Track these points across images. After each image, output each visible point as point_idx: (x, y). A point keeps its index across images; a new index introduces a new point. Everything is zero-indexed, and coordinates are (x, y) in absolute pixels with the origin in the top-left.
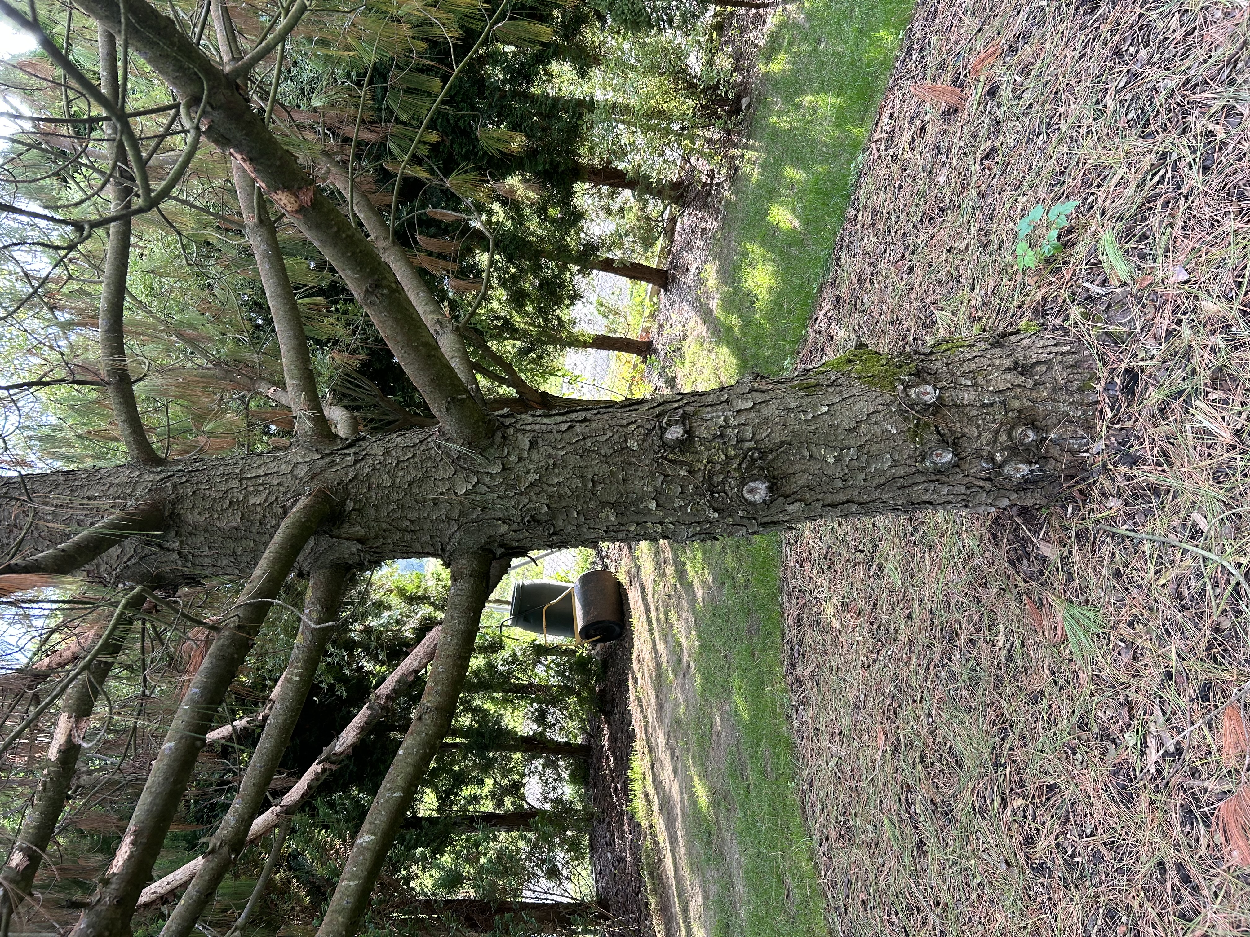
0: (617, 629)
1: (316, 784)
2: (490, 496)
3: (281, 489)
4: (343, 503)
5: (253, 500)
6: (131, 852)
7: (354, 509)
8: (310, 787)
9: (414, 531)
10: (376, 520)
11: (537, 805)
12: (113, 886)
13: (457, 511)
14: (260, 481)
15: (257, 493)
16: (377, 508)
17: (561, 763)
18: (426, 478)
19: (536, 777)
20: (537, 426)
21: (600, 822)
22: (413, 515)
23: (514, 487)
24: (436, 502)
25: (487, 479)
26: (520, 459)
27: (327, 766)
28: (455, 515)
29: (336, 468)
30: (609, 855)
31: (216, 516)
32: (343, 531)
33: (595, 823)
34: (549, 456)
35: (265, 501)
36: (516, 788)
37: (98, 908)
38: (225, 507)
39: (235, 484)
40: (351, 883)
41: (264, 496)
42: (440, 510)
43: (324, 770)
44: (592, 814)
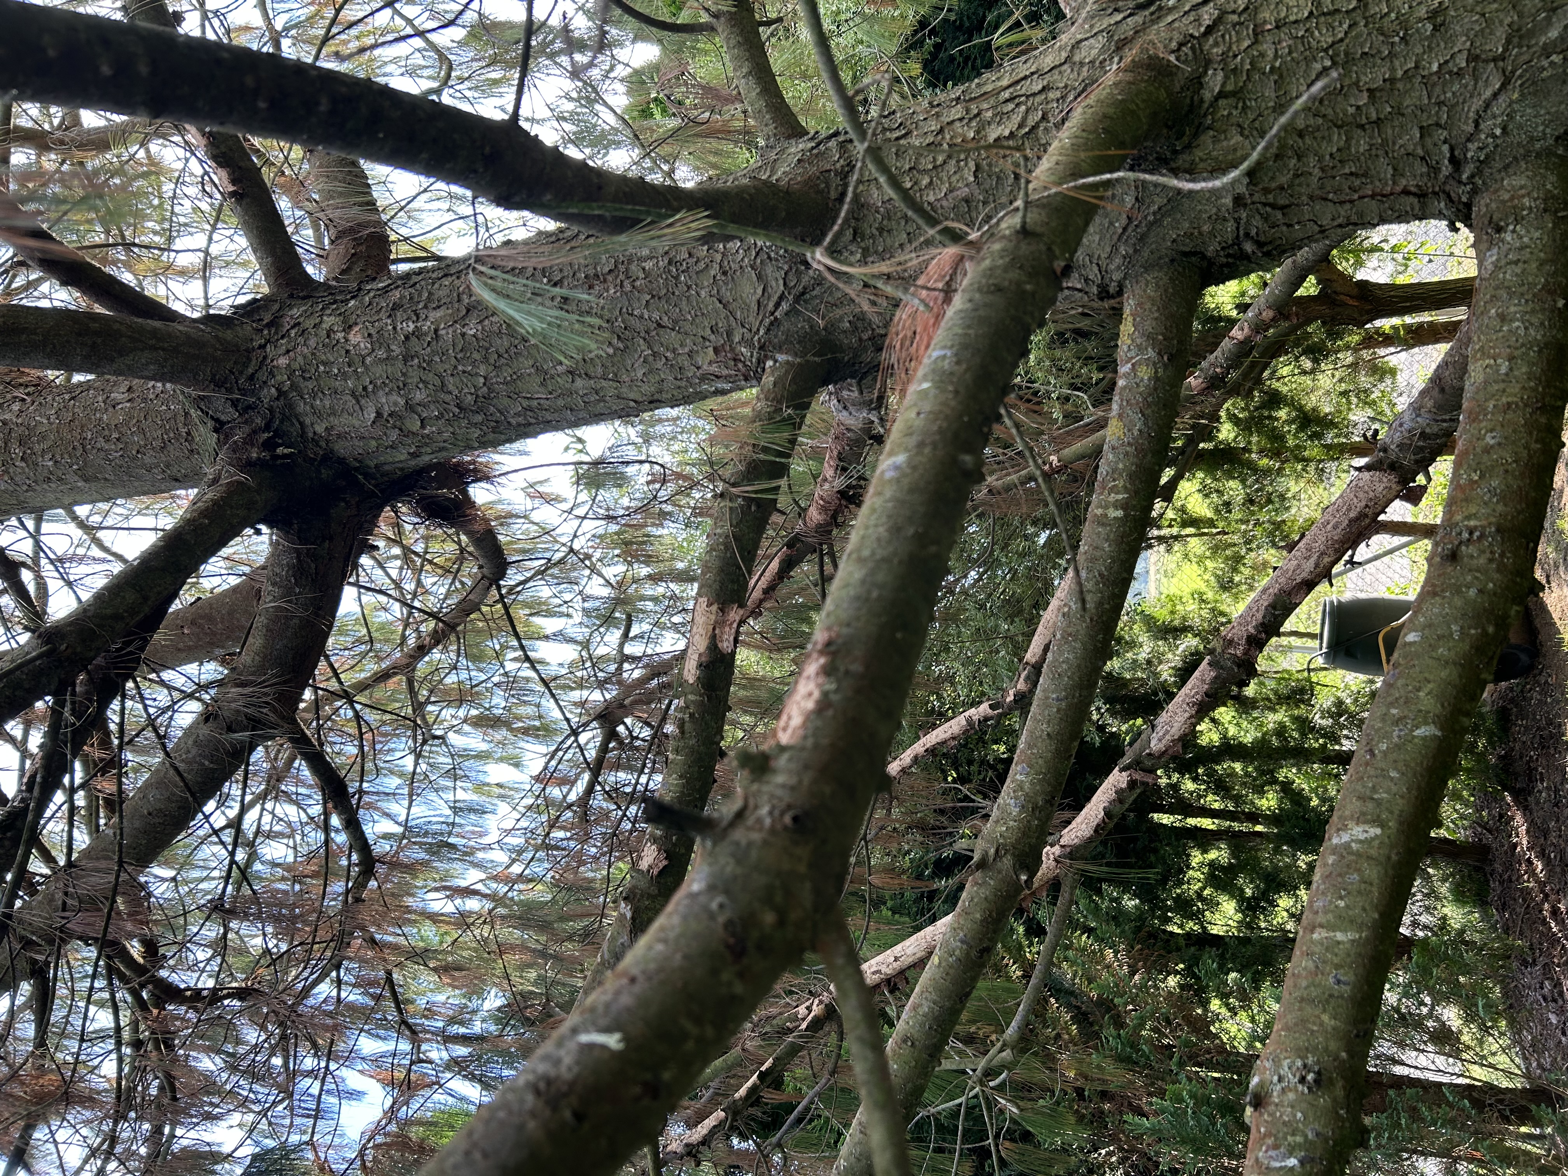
0: (1524, 658)
4: (1197, 82)
5: (995, 132)
7: (1222, 95)
8: (1108, 813)
11: (1405, 932)
14: (1006, 95)
15: (1001, 117)
21: (1525, 963)
22: (1375, 75)
27: (1138, 776)
28: (1496, 43)
30: (1553, 1019)
31: (925, 181)
33: (1515, 965)
35: (1021, 126)
38: (940, 159)
40: (1339, 936)
41: (1016, 119)
43: (1132, 784)
44: (1512, 948)
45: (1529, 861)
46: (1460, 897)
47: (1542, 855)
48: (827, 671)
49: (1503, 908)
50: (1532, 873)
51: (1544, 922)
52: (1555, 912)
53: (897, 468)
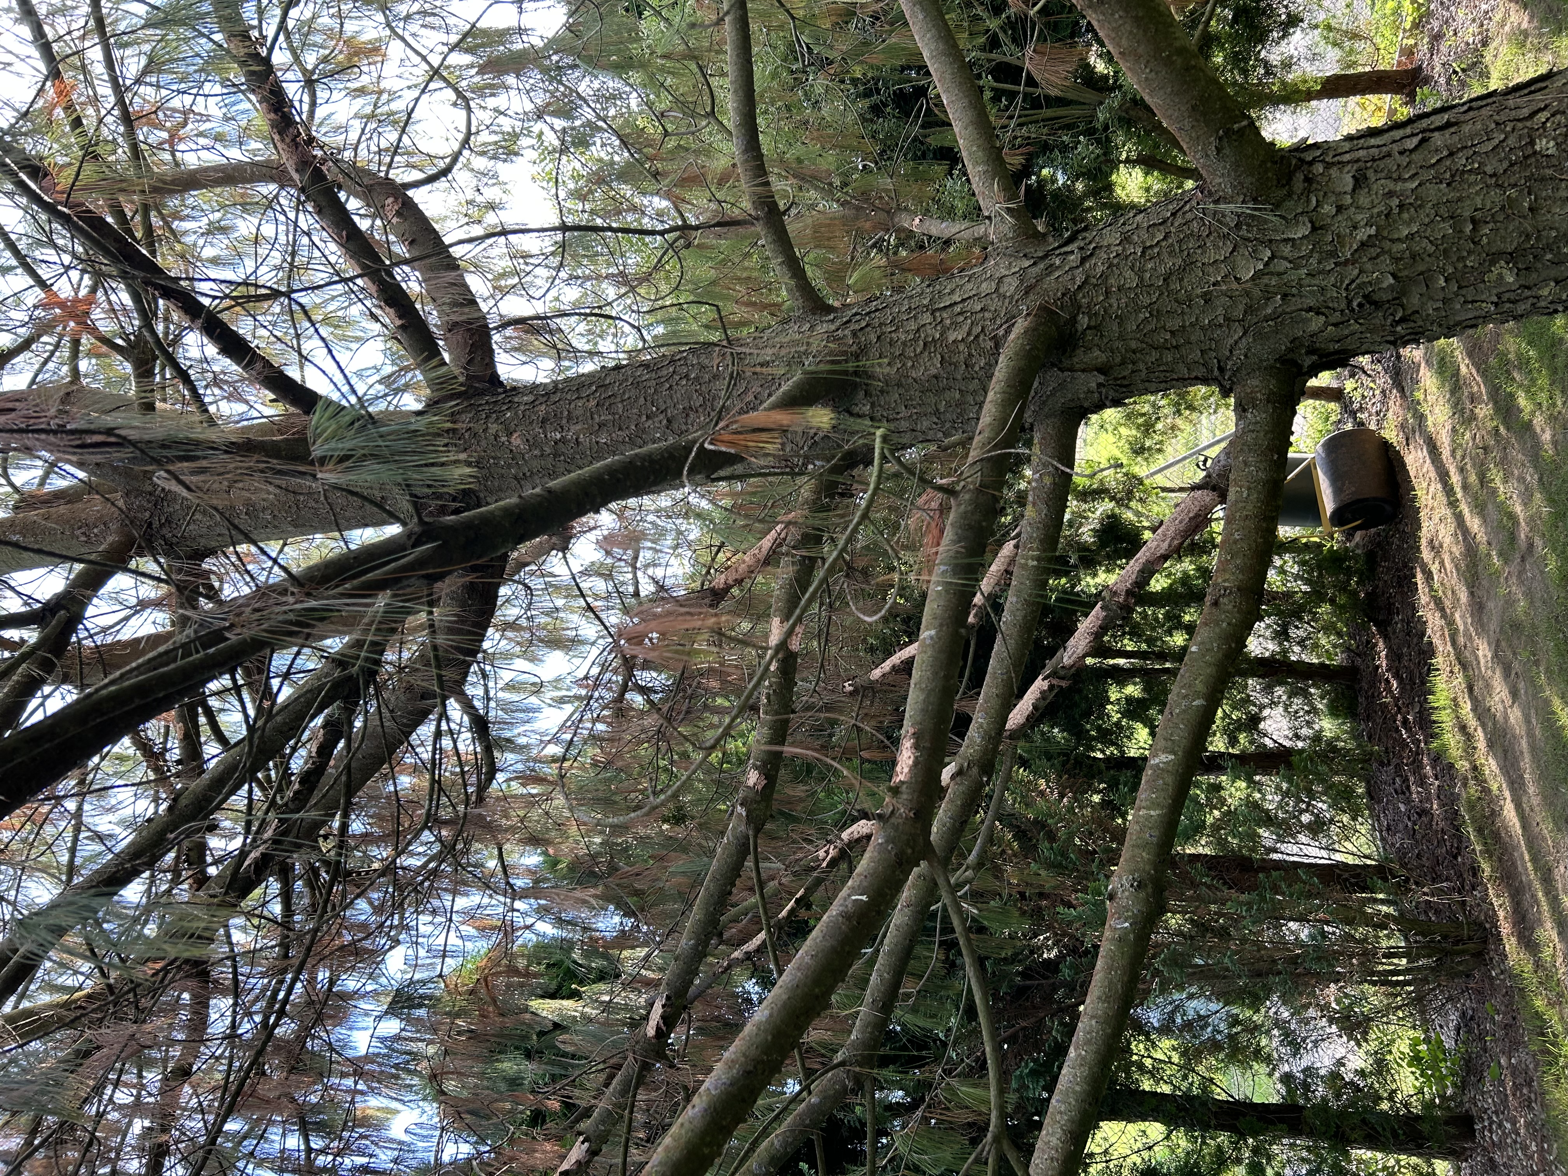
0: (1388, 508)
1: (1043, 704)
2: (1293, 276)
3: (987, 315)
4: (1073, 320)
5: (952, 336)
6: (916, 758)
7: (1089, 327)
8: (1035, 707)
9: (1176, 347)
10: (1121, 337)
11: (1287, 743)
12: (905, 796)
13: (1241, 307)
14: (957, 309)
15: (956, 325)
16: (1121, 320)
17: (1312, 690)
18: (1189, 264)
19: (1280, 709)
20: (1362, 153)
21: (1382, 764)
22: (1174, 323)
23: (1333, 254)
24: (1207, 298)
25: (1287, 250)
26: (1340, 209)
27: (1055, 682)
28: (1238, 313)
29: (1057, 274)
30: (1403, 808)
31: (910, 364)
32: (1075, 360)
33: (1375, 765)
34: (1390, 194)
35: (969, 334)
36: (1254, 721)
37: (893, 820)
38: (918, 350)
39: (927, 318)
40: (1152, 813)
41: (966, 328)
42: (1214, 309)
43: (1051, 687)
44: (1371, 754)
45: (1387, 681)
46: (1334, 711)
47: (1397, 676)
48: (916, 746)
49: (1368, 718)
50: (1389, 689)
51: (1397, 731)
52: (1405, 722)
53: (931, 638)
